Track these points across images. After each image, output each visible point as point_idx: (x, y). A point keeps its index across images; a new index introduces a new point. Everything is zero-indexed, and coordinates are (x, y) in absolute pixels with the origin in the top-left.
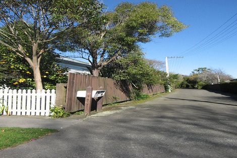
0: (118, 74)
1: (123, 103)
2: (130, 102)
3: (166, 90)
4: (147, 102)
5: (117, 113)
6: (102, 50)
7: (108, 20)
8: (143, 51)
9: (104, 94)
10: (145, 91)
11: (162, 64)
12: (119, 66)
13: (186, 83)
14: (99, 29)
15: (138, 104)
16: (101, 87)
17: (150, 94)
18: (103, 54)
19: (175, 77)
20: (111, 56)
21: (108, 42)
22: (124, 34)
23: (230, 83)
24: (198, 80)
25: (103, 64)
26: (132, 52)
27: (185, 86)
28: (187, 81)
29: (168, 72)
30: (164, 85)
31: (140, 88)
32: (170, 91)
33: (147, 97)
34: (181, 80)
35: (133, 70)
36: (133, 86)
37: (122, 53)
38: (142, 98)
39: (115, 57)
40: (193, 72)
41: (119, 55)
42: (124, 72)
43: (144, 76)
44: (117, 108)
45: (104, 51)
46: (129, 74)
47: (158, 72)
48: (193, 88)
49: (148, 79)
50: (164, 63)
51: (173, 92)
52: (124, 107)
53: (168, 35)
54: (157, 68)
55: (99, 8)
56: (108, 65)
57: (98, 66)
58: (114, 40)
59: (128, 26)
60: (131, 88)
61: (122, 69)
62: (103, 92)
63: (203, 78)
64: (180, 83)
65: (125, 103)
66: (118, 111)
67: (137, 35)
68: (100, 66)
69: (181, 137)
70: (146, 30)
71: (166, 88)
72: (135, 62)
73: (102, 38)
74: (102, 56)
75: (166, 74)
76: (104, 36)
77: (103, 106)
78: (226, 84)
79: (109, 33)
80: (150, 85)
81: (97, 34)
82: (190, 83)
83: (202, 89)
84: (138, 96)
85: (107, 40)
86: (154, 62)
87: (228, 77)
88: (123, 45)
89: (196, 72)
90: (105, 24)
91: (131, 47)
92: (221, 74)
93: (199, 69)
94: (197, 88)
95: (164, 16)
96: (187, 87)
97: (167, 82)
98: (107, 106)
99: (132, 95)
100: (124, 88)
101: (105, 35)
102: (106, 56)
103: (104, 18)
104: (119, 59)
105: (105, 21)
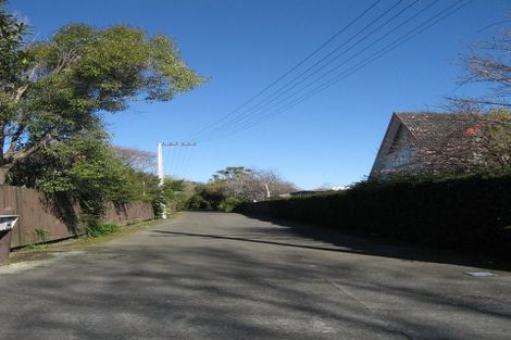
0: (50, 178)
1: (60, 243)
2: (75, 241)
3: (156, 214)
4: (113, 242)
5: (42, 267)
6: (16, 125)
7: (32, 59)
8: (108, 130)
9: (13, 223)
10: (110, 217)
11: (150, 158)
12: (52, 162)
13: (200, 198)
14: (14, 79)
15: (93, 245)
16: (8, 209)
17: (122, 224)
18: (18, 134)
19: (177, 185)
20: (35, 139)
21: (30, 109)
22: (68, 92)
23: (291, 200)
24: (226, 193)
25: (16, 157)
26: (84, 131)
27: (198, 205)
28: (202, 194)
29: (161, 176)
30: (153, 202)
31: (98, 211)
32: (164, 217)
33: (113, 230)
34: (189, 193)
35: (83, 171)
36: (83, 206)
37: (61, 133)
38: (102, 233)
39: (44, 142)
40: (215, 176)
41: (54, 137)
42: (64, 175)
43: (108, 185)
44: (44, 256)
45: (21, 128)
46: (74, 179)
47: (141, 175)
48: (215, 209)
49: (116, 191)
50: (155, 156)
51: (171, 219)
52: (60, 253)
53: (165, 97)
54: (139, 166)
55: (14, 33)
56: (27, 159)
57: (5, 162)
58: (44, 103)
59: (78, 75)
60: (77, 209)
61: (60, 167)
62: (13, 219)
63: (237, 190)
64: (187, 199)
65: (64, 243)
66: (45, 262)
67: (96, 94)
68: (10, 160)
69: (181, 317)
70: (117, 85)
71: (157, 211)
72: (90, 153)
73: (18, 97)
74: (14, 140)
75: (156, 180)
76: (23, 95)
77: (12, 250)
78: (283, 201)
79: (35, 88)
80: (120, 204)
81: (8, 90)
82: (208, 200)
83: (233, 211)
84: (94, 228)
85: (29, 103)
86: (133, 153)
87: (288, 187)
88: (64, 116)
89: (221, 177)
90: (27, 67)
91: (82, 120)
92: (272, 180)
93: (229, 169)
94: (223, 211)
95: (160, 57)
96: (203, 208)
97: (159, 196)
98: (22, 251)
99: (80, 226)
100: (63, 211)
101: (26, 92)
102: (25, 138)
103: (22, 55)
104: (54, 145)
105: (25, 61)
